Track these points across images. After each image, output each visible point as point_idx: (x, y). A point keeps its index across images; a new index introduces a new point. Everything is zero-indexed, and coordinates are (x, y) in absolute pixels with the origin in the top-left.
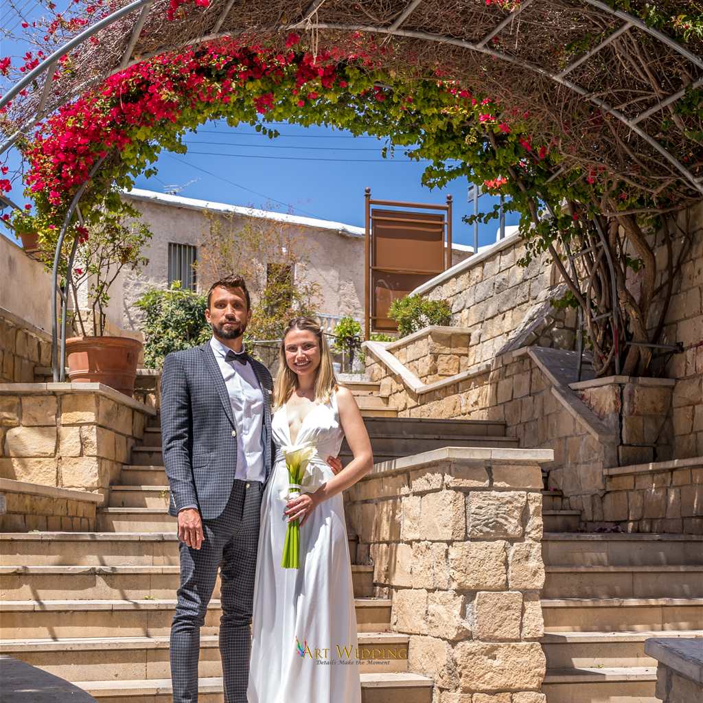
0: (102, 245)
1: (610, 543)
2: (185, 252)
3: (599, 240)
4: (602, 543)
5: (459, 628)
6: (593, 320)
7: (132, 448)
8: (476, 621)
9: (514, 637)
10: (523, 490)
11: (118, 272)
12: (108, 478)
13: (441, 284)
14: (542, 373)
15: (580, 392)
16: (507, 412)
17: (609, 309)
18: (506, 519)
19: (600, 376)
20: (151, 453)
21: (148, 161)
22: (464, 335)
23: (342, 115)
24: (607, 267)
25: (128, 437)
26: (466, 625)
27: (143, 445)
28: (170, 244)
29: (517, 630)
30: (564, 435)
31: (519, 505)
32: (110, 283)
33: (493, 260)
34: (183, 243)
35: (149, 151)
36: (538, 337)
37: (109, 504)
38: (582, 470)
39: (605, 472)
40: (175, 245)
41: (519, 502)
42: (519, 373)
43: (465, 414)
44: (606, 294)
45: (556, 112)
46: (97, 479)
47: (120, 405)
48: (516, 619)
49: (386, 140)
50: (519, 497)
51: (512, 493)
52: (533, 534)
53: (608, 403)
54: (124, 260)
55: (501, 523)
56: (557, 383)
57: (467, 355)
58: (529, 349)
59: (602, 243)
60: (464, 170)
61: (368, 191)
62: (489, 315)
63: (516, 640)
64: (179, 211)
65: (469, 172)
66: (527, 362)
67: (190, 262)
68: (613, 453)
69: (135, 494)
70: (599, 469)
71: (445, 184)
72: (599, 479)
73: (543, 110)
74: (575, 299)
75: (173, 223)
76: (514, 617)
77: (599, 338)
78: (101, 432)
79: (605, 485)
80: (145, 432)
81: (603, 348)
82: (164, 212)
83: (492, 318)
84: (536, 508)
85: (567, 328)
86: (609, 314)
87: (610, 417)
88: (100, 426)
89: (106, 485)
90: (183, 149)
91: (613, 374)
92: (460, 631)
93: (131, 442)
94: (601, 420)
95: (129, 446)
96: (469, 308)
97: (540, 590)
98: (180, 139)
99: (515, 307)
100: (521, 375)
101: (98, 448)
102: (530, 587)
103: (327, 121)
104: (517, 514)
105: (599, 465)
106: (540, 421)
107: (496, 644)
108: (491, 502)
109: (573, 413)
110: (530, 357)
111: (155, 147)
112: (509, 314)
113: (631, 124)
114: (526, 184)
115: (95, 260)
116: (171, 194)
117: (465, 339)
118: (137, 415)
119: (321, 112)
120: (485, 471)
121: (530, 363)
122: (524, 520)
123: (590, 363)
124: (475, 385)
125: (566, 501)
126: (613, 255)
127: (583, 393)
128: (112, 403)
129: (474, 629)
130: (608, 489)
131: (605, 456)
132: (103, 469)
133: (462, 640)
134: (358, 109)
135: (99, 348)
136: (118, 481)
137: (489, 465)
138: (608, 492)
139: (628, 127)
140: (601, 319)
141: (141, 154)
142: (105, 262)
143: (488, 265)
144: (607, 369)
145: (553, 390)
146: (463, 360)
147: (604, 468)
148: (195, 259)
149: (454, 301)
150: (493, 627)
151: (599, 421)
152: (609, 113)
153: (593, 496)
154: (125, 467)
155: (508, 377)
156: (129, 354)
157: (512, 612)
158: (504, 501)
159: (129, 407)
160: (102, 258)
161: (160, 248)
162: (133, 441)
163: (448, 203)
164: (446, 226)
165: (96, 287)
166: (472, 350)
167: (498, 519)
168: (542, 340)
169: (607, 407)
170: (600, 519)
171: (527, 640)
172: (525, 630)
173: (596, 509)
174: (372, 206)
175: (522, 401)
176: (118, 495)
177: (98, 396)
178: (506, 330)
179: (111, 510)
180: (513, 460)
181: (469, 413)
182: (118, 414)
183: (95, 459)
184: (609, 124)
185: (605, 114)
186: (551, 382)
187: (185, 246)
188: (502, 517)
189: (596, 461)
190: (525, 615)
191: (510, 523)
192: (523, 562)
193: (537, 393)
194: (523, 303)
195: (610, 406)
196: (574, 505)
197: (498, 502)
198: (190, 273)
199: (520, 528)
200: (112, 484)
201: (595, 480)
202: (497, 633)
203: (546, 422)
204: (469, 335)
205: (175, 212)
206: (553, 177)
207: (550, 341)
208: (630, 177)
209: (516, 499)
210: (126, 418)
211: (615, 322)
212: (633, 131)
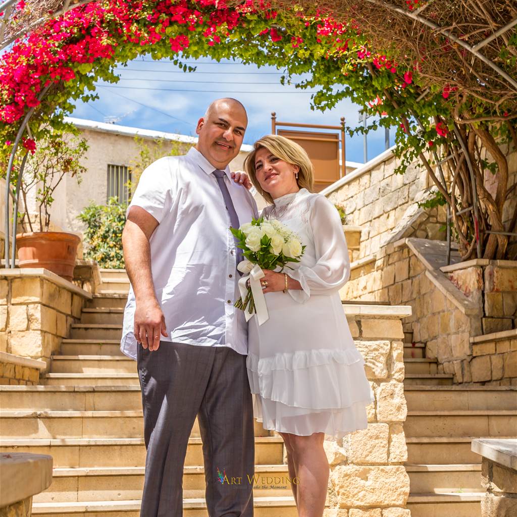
0: (47, 158)
1: (469, 393)
2: (122, 173)
3: (460, 148)
4: (463, 393)
5: (336, 454)
6: (457, 214)
7: (71, 325)
8: (350, 448)
9: (383, 462)
10: (387, 339)
11: (61, 179)
12: (50, 348)
13: (336, 190)
14: (418, 259)
15: (449, 274)
16: (391, 294)
17: (470, 205)
18: (374, 364)
19: (465, 260)
20: (86, 329)
21: (86, 88)
22: (355, 232)
23: (247, 50)
24: (467, 169)
25: (67, 315)
26: (342, 451)
27: (81, 323)
28: (109, 166)
29: (385, 456)
30: (438, 311)
31: (384, 352)
32: (54, 188)
33: (379, 169)
34: (120, 164)
35: (88, 81)
36: (415, 231)
37: (50, 370)
38: (453, 340)
39: (472, 340)
40: (113, 166)
41: (384, 349)
42: (400, 260)
43: (356, 298)
44: (467, 192)
45: (414, 42)
46: (41, 349)
47: (61, 288)
48: (383, 447)
49: (283, 70)
50: (385, 346)
51: (378, 342)
52: (397, 376)
53: (472, 282)
54: (66, 170)
55: (369, 367)
56: (430, 268)
57: (358, 250)
58: (407, 239)
59: (463, 150)
60: (348, 93)
61: (274, 115)
62: (376, 215)
63: (384, 464)
64: (117, 138)
65: (353, 94)
66: (406, 250)
67: (126, 181)
68: (478, 324)
69: (73, 362)
70: (467, 338)
71: (334, 105)
72: (467, 346)
73: (403, 40)
74: (443, 198)
75: (112, 148)
76: (382, 445)
77: (464, 229)
78: (44, 310)
79: (472, 351)
80: (82, 312)
81: (468, 237)
82: (104, 138)
83: (379, 217)
84: (398, 354)
85: (440, 223)
86: (471, 208)
87: (475, 292)
88: (44, 305)
89: (49, 355)
90: (115, 79)
91: (476, 257)
92: (337, 456)
93: (70, 320)
94: (467, 296)
95: (69, 324)
96: (359, 210)
97: (403, 422)
98: (112, 71)
99: (397, 207)
100: (401, 262)
101: (42, 324)
102: (394, 419)
103: (234, 56)
104: (383, 359)
105: (466, 335)
106: (417, 300)
107: (367, 467)
108: (361, 349)
109: (444, 291)
110: (408, 247)
111: (92, 77)
112: (392, 213)
113: (474, 50)
114: (399, 103)
115: (42, 169)
116: (110, 123)
117: (357, 236)
118: (76, 298)
119: (229, 48)
120: (355, 324)
121: (409, 252)
122: (389, 363)
123: (457, 250)
124: (364, 273)
125: (440, 367)
126: (473, 160)
127: (452, 274)
128: (55, 286)
129: (350, 454)
130: (474, 355)
131: (471, 327)
132: (46, 341)
133: (339, 464)
134: (261, 45)
135: (44, 242)
136: (58, 351)
137: (358, 319)
138: (475, 357)
139: (471, 53)
140: (465, 213)
141: (80, 83)
142: (50, 171)
143: (374, 173)
144: (471, 254)
145: (427, 274)
146: (355, 254)
147: (470, 336)
148: (130, 178)
149: (347, 204)
150: (365, 453)
151: (465, 297)
152: (455, 42)
153: (462, 361)
154: (65, 341)
155: (391, 264)
156: (69, 246)
157: (380, 440)
158: (372, 348)
159: (69, 291)
160: (47, 168)
161: (101, 169)
162: (72, 319)
163: (342, 124)
164: (340, 143)
165: (42, 192)
166: (363, 245)
167: (367, 364)
168: (419, 233)
169: (472, 286)
170: (469, 380)
171: (394, 464)
172: (392, 456)
173: (466, 372)
174: (278, 127)
175: (402, 285)
176: (58, 363)
177: (42, 280)
178: (390, 227)
179: (52, 375)
180: (378, 315)
181: (360, 297)
182: (60, 295)
183: (39, 332)
184: (457, 50)
185: (452, 43)
186: (425, 267)
187: (122, 167)
188: (370, 362)
189: (463, 332)
190: (392, 444)
191: (377, 366)
192: (389, 399)
193: (415, 277)
194: (403, 204)
195: (474, 284)
196: (447, 370)
197: (366, 350)
198: (126, 191)
199: (385, 371)
200: (53, 354)
201: (464, 347)
202: (368, 459)
203: (422, 301)
204: (360, 232)
205: (113, 138)
206: (421, 97)
207: (425, 234)
208: (476, 92)
209: (382, 347)
210: (66, 300)
211: (476, 214)
212: (476, 56)
